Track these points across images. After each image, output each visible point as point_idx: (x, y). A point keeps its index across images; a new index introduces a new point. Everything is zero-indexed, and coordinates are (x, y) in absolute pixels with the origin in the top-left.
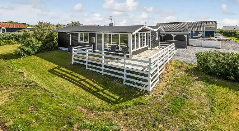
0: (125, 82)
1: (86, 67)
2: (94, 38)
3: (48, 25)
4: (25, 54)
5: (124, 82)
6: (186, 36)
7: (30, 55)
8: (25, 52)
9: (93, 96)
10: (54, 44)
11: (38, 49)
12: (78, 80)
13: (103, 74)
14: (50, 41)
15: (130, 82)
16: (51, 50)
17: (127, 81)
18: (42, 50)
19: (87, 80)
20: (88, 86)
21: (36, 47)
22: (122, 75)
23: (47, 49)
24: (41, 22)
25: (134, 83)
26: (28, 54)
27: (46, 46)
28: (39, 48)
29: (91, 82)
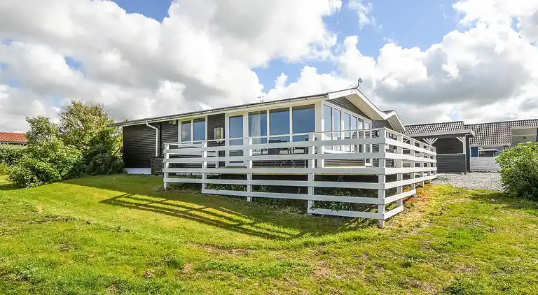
0: (312, 208)
1: (203, 189)
2: (222, 128)
3: (96, 111)
4: (35, 178)
5: (309, 208)
6: (463, 140)
7: (50, 183)
8: (37, 172)
9: (228, 231)
10: (115, 158)
11: (71, 167)
12: (183, 209)
13: (249, 199)
14: (104, 152)
15: (326, 205)
16: (104, 173)
17: (318, 204)
18: (80, 171)
19: (207, 210)
20: (213, 218)
21: (65, 162)
22: (304, 190)
23: (95, 169)
24: (77, 102)
25: (338, 206)
26: (46, 178)
27: (91, 163)
28: (75, 165)
29: (220, 213)
